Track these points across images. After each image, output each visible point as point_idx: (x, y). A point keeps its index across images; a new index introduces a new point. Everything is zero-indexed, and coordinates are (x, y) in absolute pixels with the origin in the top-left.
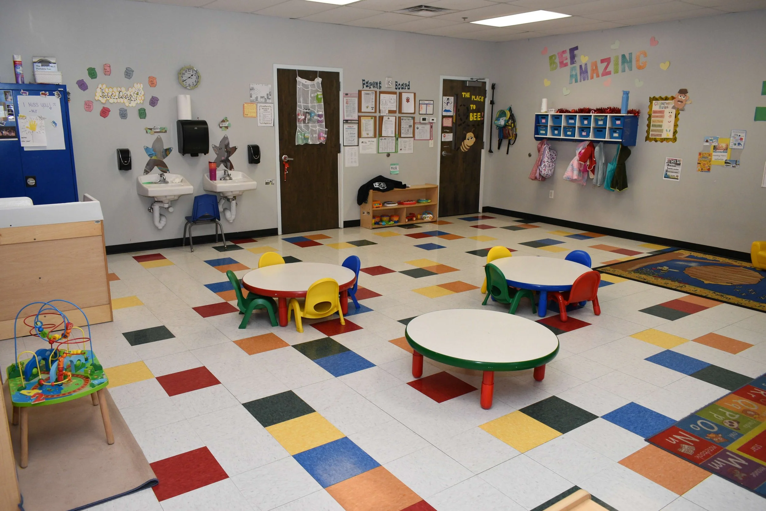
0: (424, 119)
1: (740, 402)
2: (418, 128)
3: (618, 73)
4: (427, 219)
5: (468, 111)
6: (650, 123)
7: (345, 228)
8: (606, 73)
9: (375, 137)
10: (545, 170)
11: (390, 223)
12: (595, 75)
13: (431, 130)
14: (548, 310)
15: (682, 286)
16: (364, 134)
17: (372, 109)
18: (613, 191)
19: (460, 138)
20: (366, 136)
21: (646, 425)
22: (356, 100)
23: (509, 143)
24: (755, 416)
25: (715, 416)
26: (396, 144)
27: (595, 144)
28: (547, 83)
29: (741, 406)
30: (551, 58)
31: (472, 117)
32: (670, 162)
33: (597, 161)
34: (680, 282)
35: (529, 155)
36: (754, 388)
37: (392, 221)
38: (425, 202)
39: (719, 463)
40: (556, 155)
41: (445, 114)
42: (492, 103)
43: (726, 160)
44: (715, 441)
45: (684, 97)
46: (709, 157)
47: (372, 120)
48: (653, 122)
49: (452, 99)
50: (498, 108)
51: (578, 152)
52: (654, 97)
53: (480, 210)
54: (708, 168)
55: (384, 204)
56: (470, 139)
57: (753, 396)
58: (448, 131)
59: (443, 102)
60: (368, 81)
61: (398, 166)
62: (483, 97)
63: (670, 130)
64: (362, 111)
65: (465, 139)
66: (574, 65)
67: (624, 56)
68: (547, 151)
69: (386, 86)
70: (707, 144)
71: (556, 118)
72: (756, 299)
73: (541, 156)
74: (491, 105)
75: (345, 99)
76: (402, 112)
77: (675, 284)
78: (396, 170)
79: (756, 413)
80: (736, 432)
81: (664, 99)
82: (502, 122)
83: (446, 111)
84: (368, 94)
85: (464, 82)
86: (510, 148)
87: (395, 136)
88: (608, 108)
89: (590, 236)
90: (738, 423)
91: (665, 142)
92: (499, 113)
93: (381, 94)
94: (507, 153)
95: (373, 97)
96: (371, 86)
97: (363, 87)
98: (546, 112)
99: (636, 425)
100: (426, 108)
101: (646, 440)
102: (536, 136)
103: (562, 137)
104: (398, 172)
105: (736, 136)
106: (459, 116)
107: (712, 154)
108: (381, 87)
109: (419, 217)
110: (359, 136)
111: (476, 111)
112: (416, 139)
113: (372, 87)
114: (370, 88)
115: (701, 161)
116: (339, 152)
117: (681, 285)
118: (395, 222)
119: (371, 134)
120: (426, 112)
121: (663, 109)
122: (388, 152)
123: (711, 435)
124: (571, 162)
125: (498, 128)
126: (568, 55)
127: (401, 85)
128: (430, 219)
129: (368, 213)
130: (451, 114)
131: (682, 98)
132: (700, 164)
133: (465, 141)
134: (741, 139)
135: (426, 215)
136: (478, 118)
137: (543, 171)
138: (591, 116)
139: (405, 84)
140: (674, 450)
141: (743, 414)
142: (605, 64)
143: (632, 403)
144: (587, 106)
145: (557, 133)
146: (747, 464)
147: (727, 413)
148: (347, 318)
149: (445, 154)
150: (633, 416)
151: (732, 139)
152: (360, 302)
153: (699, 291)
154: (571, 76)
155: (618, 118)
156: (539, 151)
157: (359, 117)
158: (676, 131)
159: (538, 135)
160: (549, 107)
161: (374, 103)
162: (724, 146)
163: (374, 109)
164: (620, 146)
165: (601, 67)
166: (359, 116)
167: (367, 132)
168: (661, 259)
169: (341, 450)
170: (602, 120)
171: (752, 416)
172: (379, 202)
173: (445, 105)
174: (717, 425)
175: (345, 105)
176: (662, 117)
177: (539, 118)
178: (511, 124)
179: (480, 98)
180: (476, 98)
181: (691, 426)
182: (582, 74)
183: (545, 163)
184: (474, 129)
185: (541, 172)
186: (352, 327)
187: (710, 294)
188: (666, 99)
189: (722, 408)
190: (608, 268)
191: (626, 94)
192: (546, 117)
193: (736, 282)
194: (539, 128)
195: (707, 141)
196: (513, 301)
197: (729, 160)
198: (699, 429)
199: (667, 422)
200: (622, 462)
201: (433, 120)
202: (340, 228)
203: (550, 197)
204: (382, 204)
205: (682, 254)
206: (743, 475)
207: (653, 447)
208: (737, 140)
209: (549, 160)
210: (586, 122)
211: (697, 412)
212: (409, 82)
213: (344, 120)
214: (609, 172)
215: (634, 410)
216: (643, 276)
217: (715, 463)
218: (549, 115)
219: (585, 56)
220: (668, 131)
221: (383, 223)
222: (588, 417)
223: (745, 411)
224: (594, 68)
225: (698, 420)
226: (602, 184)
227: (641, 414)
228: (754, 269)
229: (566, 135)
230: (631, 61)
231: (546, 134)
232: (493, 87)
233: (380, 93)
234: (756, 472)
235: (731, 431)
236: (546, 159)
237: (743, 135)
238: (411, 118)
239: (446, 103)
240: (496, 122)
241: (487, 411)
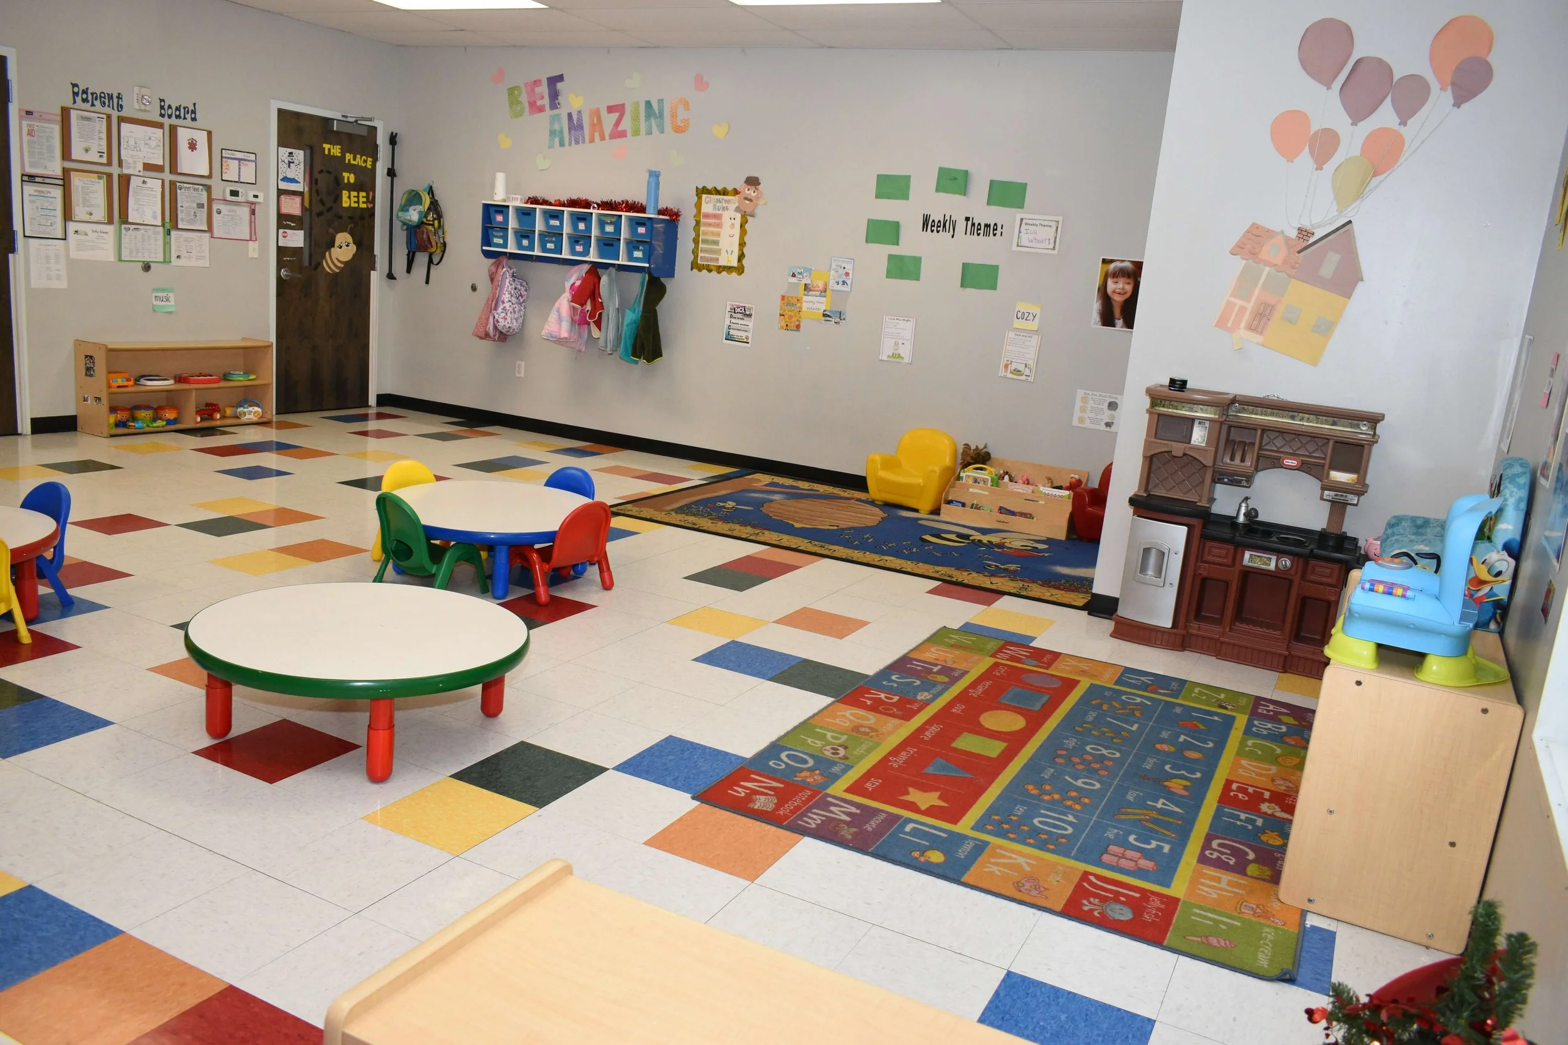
0: (234, 193)
1: (850, 715)
2: (219, 212)
3: (639, 135)
4: (248, 416)
5: (338, 185)
6: (698, 235)
7: (38, 437)
8: (618, 134)
9: (110, 221)
10: (505, 319)
11: (155, 425)
12: (597, 135)
13: (253, 220)
14: (511, 586)
15: (758, 534)
16: (79, 211)
17: (101, 156)
18: (637, 363)
19: (320, 244)
20: (87, 218)
21: (694, 771)
22: (56, 129)
23: (430, 262)
24: (871, 734)
25: (809, 742)
26: (167, 245)
27: (600, 271)
28: (505, 142)
29: (850, 720)
30: (511, 91)
31: (348, 200)
32: (733, 310)
33: (604, 304)
34: (754, 527)
35: (472, 287)
36: (871, 689)
37: (160, 419)
38: (241, 379)
39: (815, 817)
40: (526, 290)
41: (284, 186)
42: (391, 173)
43: (825, 311)
44: (809, 783)
45: (754, 192)
46: (799, 305)
47: (101, 181)
48: (704, 234)
49: (299, 155)
50: (403, 186)
51: (568, 285)
52: (704, 187)
53: (372, 400)
54: (797, 323)
55: (139, 381)
56: (344, 247)
57: (869, 703)
58: (293, 225)
59: (280, 160)
60: (87, 89)
61: (171, 295)
62: (370, 159)
63: (732, 251)
64: (74, 157)
65: (333, 246)
66: (555, 112)
67: (648, 104)
68: (508, 281)
69: (136, 106)
70: (794, 280)
71: (525, 214)
72: (876, 550)
73: (497, 289)
74: (389, 178)
75: (25, 123)
76: (179, 171)
77: (747, 531)
78: (168, 303)
79: (872, 729)
80: (843, 764)
81: (722, 192)
82: (414, 215)
83: (285, 179)
84: (88, 119)
85: (327, 121)
86: (432, 271)
87: (163, 225)
88: (622, 201)
89: (595, 451)
90: (846, 748)
91: (724, 273)
92: (406, 196)
93: (123, 125)
94: (427, 282)
95: (101, 127)
96: (95, 102)
97: (75, 102)
98: (504, 200)
99: (677, 774)
100: (239, 169)
101: (693, 798)
102: (484, 248)
103: (537, 252)
104: (173, 309)
105: (839, 269)
106: (318, 194)
107: (802, 298)
108: (122, 106)
109: (229, 411)
110: (67, 215)
111: (358, 187)
112: (215, 235)
113: (97, 103)
114: (93, 105)
115: (785, 311)
116: (13, 250)
117: (756, 532)
118: (169, 422)
119: (100, 213)
120: (239, 178)
121: (720, 212)
122: (147, 259)
123: (803, 774)
124: (557, 305)
125: (405, 227)
126: (544, 89)
127: (174, 109)
128: (256, 417)
129: (98, 399)
130: (298, 187)
131: (750, 192)
132: (783, 315)
133: (332, 249)
134: (847, 274)
135: (244, 408)
136: (361, 203)
137: (500, 320)
138: (592, 213)
139: (184, 108)
140: (742, 807)
141: (855, 734)
142: (616, 116)
143: (671, 736)
144: (583, 196)
145: (527, 245)
146: (858, 811)
147: (829, 735)
148: (36, 628)
149: (287, 276)
150: (671, 760)
151: (832, 272)
152: (72, 592)
153: (786, 540)
154: (552, 133)
155: (641, 223)
156: (492, 280)
157: (66, 171)
158: (743, 253)
159: (490, 246)
160: (509, 190)
161: (104, 143)
162: (821, 285)
163: (105, 155)
164: (647, 275)
165: (609, 120)
166: (64, 168)
167: (88, 209)
168: (724, 490)
169: (16, 916)
170: (611, 223)
171: (867, 734)
172: (127, 375)
173: (283, 167)
174: (812, 756)
175: (26, 138)
176: (719, 225)
177: (490, 211)
178: (433, 221)
179: (365, 161)
180: (355, 160)
181: (771, 763)
182: (573, 132)
183: (504, 305)
184: (352, 225)
185: (498, 321)
186: (47, 646)
187: (803, 544)
188: (724, 192)
189: (821, 728)
190: (629, 506)
191: (655, 175)
192: (504, 210)
193: (844, 524)
194: (490, 231)
195: (794, 275)
196: (438, 570)
197: (830, 311)
198: (783, 766)
199: (731, 762)
200: (650, 843)
201: (255, 196)
202: (20, 434)
203: (517, 375)
204: (132, 379)
205: (759, 481)
206: (854, 830)
207: (705, 806)
208: (840, 277)
209: (514, 300)
210: (582, 226)
211: (780, 739)
212: (194, 104)
213: (23, 175)
214: (627, 325)
215: (673, 749)
216: (691, 519)
217: (810, 818)
218: (510, 207)
219: (577, 96)
220: (730, 252)
221: (138, 425)
222: (589, 771)
223: (856, 729)
224: (595, 121)
225: (783, 751)
226: (614, 350)
227: (686, 754)
228: (872, 503)
229: (544, 249)
230: (661, 115)
231: (505, 245)
232: (393, 140)
233: (121, 120)
234: (872, 822)
235: (835, 763)
236: (506, 297)
237: (849, 268)
238: (201, 187)
239: (287, 162)
240: (400, 214)
241: (381, 785)
